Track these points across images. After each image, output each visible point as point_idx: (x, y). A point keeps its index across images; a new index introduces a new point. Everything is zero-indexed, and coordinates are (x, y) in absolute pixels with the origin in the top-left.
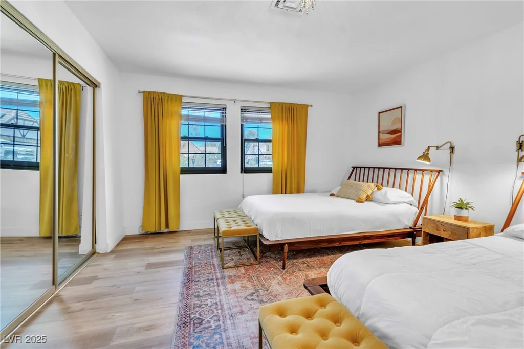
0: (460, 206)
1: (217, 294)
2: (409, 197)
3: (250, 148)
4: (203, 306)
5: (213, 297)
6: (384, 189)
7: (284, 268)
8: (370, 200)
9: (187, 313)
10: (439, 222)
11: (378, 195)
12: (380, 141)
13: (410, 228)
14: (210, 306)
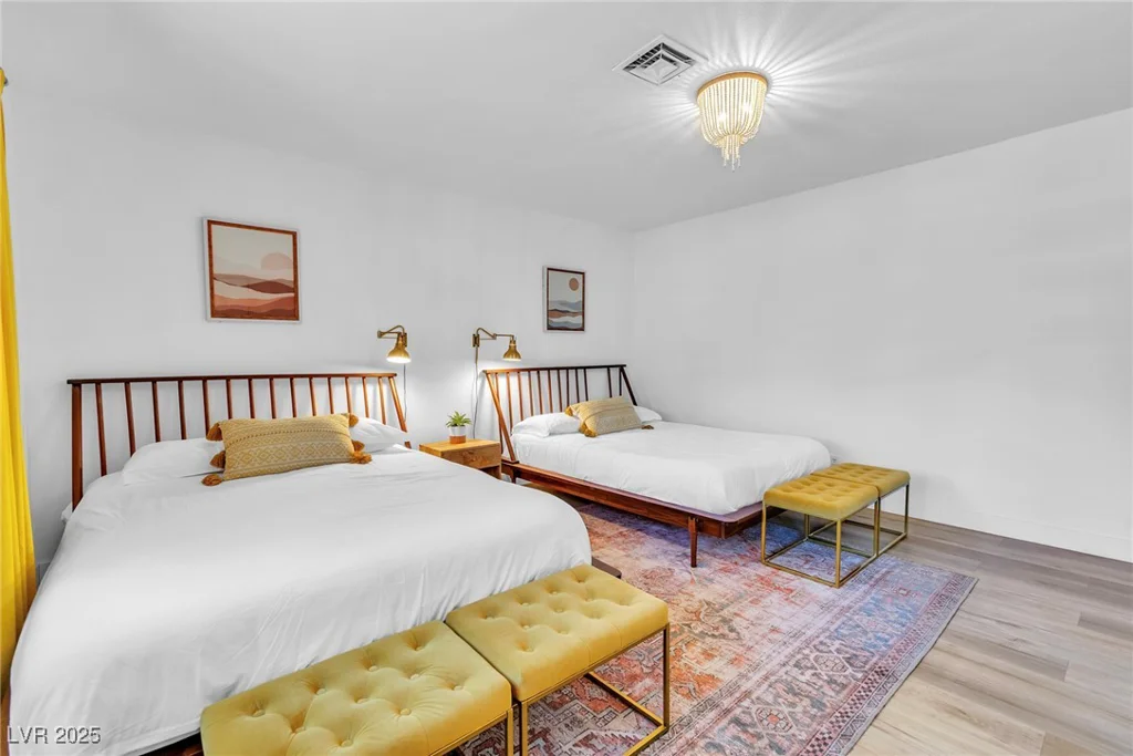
1: (773, 679)
4: (826, 678)
5: (789, 679)
9: (866, 686)
12: (217, 304)
14: (813, 667)
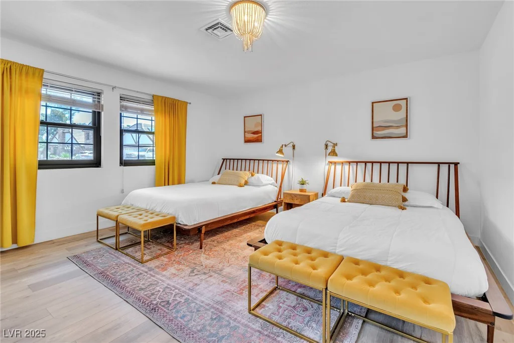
0: (303, 183)
1: (160, 281)
2: (272, 180)
3: (129, 139)
4: (156, 293)
5: (158, 285)
6: (256, 175)
7: (201, 248)
8: (247, 185)
10: (293, 194)
11: (253, 180)
12: (246, 139)
13: (275, 202)
14: (164, 291)
